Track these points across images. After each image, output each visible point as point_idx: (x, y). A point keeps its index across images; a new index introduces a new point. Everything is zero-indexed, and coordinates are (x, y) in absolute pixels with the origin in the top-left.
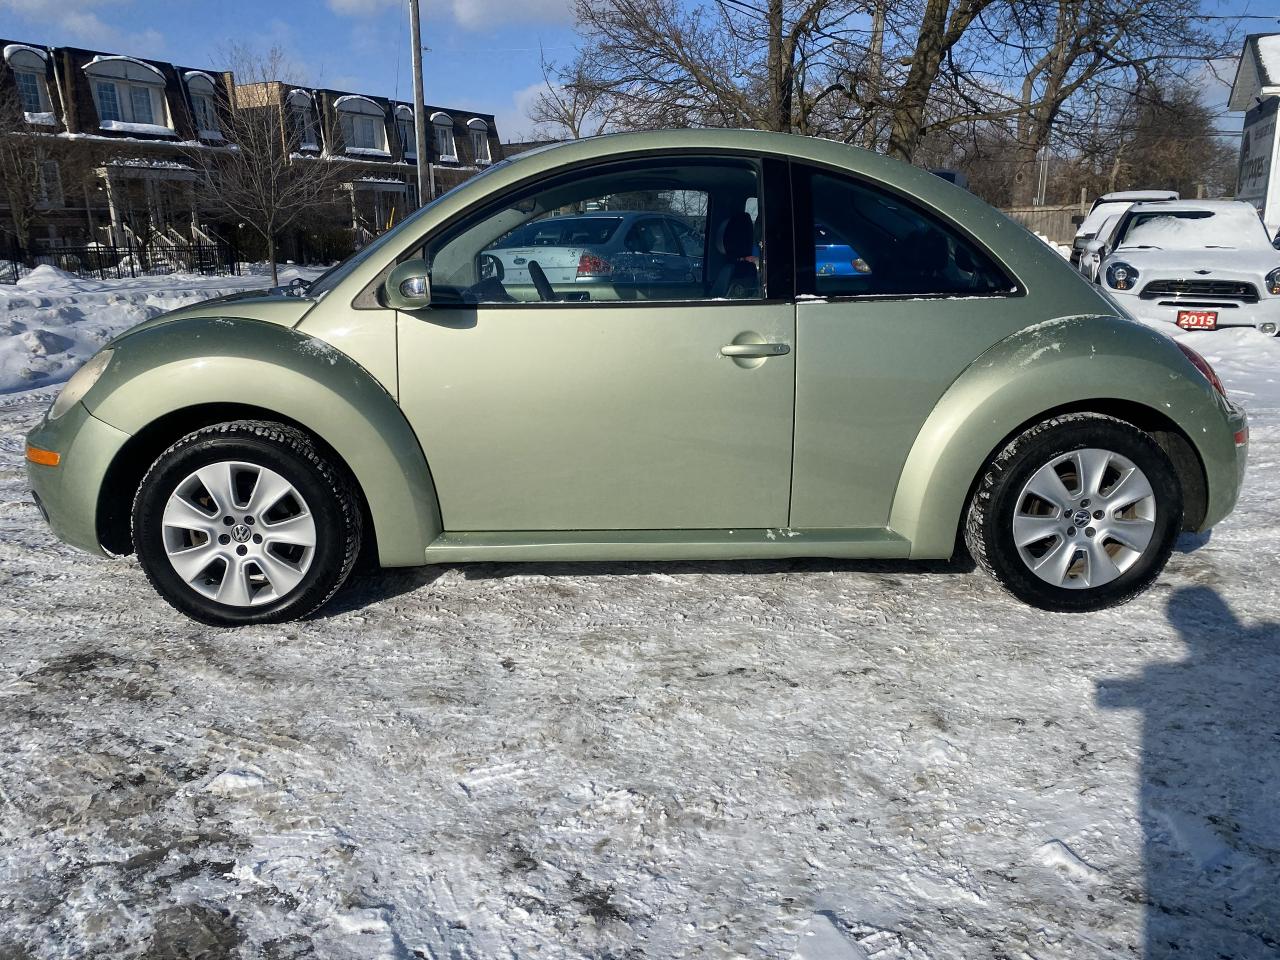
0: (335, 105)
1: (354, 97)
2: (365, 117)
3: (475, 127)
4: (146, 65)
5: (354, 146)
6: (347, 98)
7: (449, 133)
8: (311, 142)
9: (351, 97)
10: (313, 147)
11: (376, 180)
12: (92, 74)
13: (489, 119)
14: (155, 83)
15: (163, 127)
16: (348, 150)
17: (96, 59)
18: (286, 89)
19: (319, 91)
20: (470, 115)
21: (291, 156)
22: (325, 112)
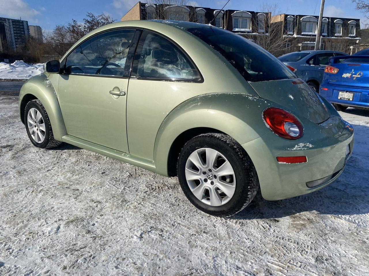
0: (301, 19)
1: (308, 16)
2: (311, 23)
3: (351, 23)
4: (248, 12)
5: (305, 32)
6: (305, 17)
7: (341, 26)
8: (291, 31)
9: (307, 16)
10: (291, 33)
11: (310, 43)
12: (233, 16)
13: (358, 20)
14: (249, 17)
15: (249, 29)
16: (302, 33)
17: (235, 12)
18: (286, 16)
19: (297, 16)
20: (350, 20)
21: (284, 36)
22: (297, 22)
